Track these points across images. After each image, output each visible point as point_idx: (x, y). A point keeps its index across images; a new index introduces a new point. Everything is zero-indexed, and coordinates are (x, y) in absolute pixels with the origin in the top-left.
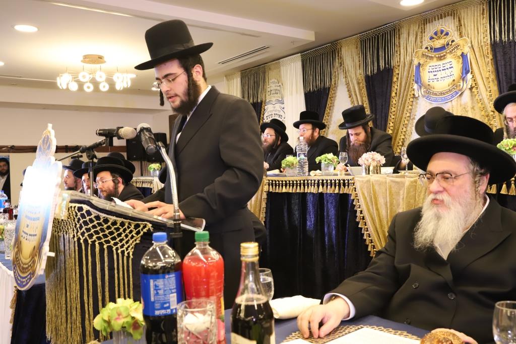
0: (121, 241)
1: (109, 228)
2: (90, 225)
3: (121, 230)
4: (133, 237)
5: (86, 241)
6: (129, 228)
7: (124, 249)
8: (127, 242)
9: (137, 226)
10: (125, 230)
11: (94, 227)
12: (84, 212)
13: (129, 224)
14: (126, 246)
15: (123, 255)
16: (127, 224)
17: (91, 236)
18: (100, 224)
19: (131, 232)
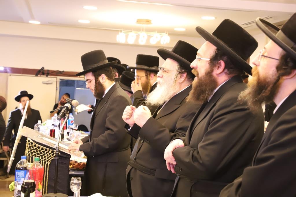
0: (45, 157)
1: (40, 151)
2: (32, 149)
3: (45, 152)
4: (50, 156)
5: (29, 155)
6: (49, 152)
7: (46, 161)
8: (47, 158)
9: (53, 152)
10: (47, 153)
11: (33, 149)
12: (30, 142)
13: (49, 150)
14: (47, 160)
15: (45, 164)
16: (48, 150)
17: (32, 153)
18: (36, 149)
19: (50, 154)
